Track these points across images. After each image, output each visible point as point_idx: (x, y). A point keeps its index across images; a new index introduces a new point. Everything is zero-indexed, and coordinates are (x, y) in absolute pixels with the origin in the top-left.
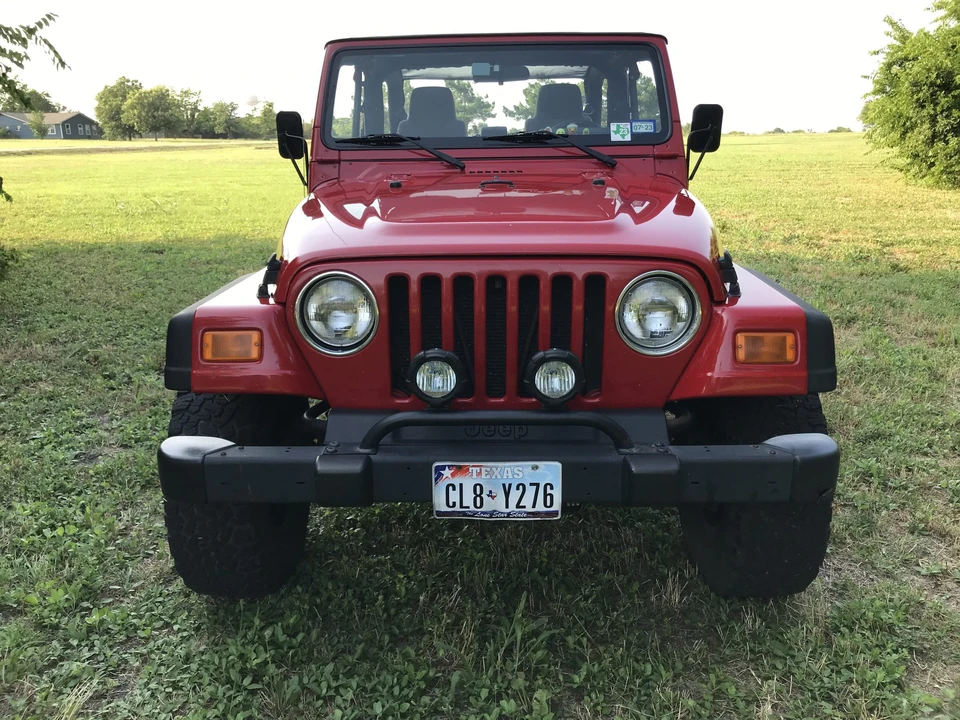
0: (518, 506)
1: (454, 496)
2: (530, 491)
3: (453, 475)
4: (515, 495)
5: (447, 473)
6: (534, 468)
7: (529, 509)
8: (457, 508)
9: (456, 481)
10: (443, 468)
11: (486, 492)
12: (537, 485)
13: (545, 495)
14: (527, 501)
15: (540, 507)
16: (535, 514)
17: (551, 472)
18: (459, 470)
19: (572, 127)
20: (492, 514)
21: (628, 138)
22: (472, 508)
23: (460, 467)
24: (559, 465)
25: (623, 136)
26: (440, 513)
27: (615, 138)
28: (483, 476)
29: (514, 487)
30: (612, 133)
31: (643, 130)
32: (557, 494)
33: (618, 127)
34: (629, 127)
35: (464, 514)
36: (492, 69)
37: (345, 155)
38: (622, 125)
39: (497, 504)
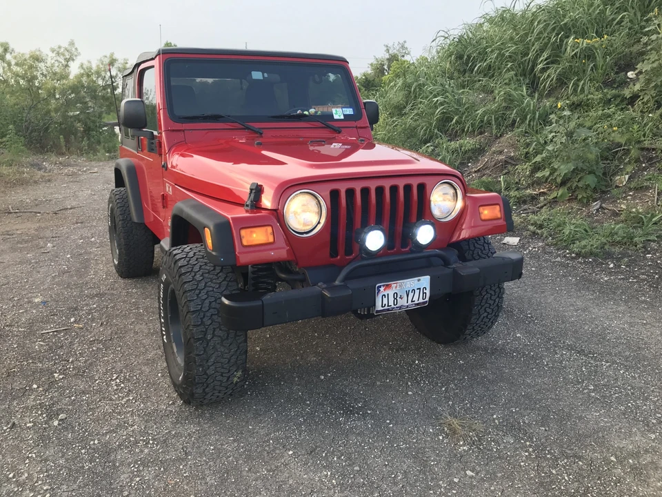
0: (412, 301)
1: (385, 301)
2: (417, 292)
3: (384, 290)
4: (411, 295)
5: (382, 289)
6: (419, 280)
7: (416, 302)
8: (386, 307)
9: (386, 293)
10: (380, 287)
11: (399, 296)
12: (420, 289)
13: (423, 293)
14: (416, 298)
15: (421, 300)
16: (418, 304)
17: (425, 281)
18: (388, 287)
19: (312, 111)
20: (400, 307)
21: (342, 117)
22: (393, 306)
23: (388, 285)
24: (429, 277)
25: (340, 116)
26: (378, 311)
27: (336, 117)
28: (398, 288)
29: (410, 292)
30: (334, 114)
31: (348, 113)
32: (428, 292)
33: (336, 111)
34: (341, 111)
35: (388, 310)
36: (263, 75)
38: (337, 109)
39: (402, 302)
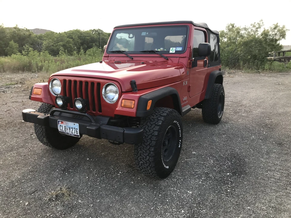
1: (61, 128)
3: (61, 123)
4: (71, 130)
5: (60, 122)
6: (74, 124)
7: (74, 134)
8: (62, 131)
9: (62, 125)
10: (59, 121)
11: (66, 128)
12: (75, 128)
13: (76, 131)
14: (73, 132)
15: (76, 134)
17: (77, 126)
19: (162, 49)
20: (68, 133)
21: (174, 52)
22: (64, 131)
23: (62, 122)
24: (78, 124)
25: (173, 51)
26: (59, 131)
27: (171, 52)
28: (66, 124)
29: (71, 128)
30: (170, 50)
31: (179, 50)
32: (78, 131)
33: (172, 49)
34: (175, 49)
36: (146, 33)
37: (110, 55)
38: (173, 48)
39: (68, 131)
